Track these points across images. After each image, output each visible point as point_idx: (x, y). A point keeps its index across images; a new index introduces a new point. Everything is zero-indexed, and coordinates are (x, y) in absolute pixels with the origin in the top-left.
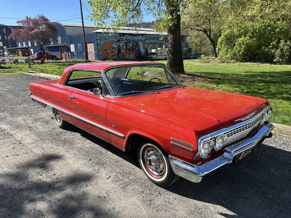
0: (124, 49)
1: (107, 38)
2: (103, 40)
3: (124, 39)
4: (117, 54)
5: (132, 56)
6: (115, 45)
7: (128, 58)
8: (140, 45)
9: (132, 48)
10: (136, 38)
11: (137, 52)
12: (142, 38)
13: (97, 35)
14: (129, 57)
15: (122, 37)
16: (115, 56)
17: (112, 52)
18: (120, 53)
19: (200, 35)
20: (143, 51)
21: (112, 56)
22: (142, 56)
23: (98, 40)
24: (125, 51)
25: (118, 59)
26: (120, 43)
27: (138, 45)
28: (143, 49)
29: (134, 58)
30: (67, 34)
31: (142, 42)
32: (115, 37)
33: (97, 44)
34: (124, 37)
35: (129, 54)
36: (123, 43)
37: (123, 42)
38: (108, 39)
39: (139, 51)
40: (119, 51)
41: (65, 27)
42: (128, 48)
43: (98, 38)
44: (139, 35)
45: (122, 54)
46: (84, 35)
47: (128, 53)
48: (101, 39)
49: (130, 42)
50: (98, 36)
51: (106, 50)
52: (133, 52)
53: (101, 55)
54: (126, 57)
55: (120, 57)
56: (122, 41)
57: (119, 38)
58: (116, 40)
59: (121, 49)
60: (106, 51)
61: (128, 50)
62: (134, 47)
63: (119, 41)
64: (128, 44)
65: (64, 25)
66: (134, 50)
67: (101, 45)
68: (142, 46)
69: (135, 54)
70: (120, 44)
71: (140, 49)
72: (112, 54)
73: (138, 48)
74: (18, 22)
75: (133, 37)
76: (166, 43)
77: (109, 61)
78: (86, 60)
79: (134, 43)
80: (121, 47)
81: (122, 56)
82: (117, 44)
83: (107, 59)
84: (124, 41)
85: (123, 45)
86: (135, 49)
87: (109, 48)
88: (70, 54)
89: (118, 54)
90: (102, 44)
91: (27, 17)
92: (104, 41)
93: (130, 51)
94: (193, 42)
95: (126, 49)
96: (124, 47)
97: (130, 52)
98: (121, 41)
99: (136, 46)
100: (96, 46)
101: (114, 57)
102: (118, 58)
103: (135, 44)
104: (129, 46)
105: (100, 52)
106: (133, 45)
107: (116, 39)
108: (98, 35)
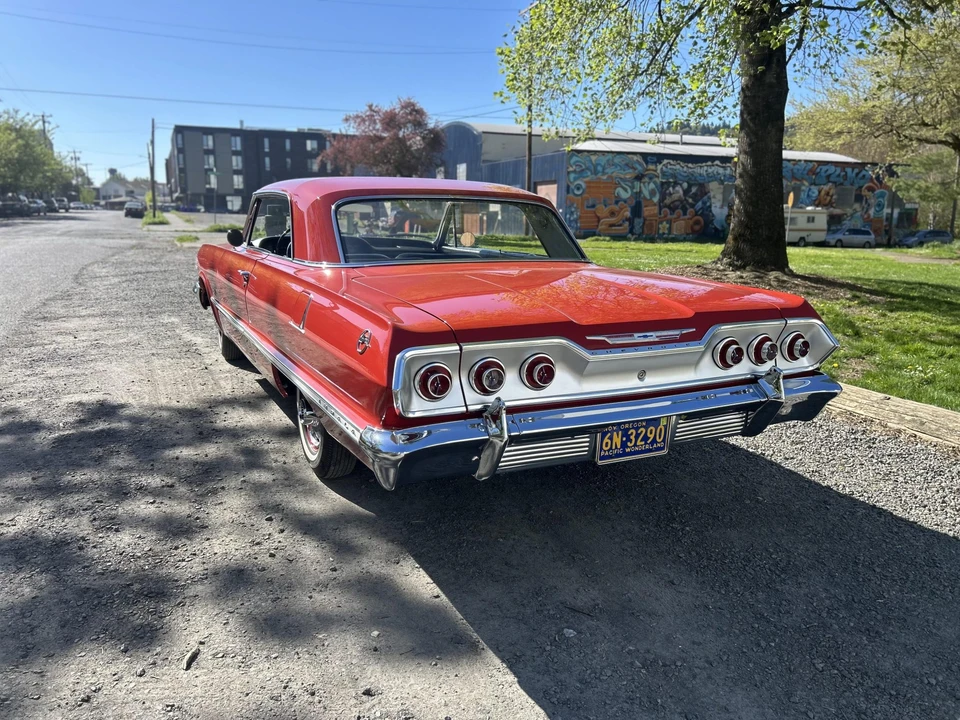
0: (655, 205)
1: (600, 168)
2: (589, 173)
3: (659, 171)
4: (628, 219)
5: (679, 226)
6: (626, 190)
7: (664, 234)
8: (712, 194)
9: (682, 202)
10: (702, 170)
11: (702, 215)
12: (721, 171)
13: (571, 157)
14: (670, 229)
15: (651, 167)
16: (620, 225)
17: (612, 214)
18: (639, 216)
19: (945, 161)
20: (718, 211)
21: (612, 225)
22: (716, 229)
23: (572, 176)
24: (656, 210)
25: (630, 235)
26: (644, 183)
27: (703, 191)
28: (722, 207)
29: (688, 234)
30: (483, 158)
31: (722, 182)
32: (627, 165)
33: (568, 187)
34: (659, 167)
35: (670, 222)
36: (652, 186)
37: (655, 183)
38: (604, 173)
39: (706, 211)
40: (637, 210)
41: (483, 135)
42: (668, 201)
43: (571, 169)
44: (712, 158)
45: (645, 220)
46: (530, 159)
47: (665, 216)
48: (583, 170)
49: (676, 184)
50: (572, 161)
51: (593, 206)
52: (685, 214)
53: (576, 221)
54: (659, 229)
55: (637, 229)
56: (651, 179)
57: (640, 168)
58: (629, 174)
59: (643, 204)
60: (593, 209)
61: (669, 207)
62: (690, 200)
63: (639, 178)
64: (671, 189)
65: (480, 130)
66: (690, 210)
67: (578, 189)
68: (720, 197)
69: (691, 222)
70: (643, 189)
71: (710, 207)
72: (612, 220)
73: (704, 203)
74: (347, 120)
75: (690, 165)
76: (813, 187)
77: (597, 240)
78: (527, 234)
79: (690, 186)
80: (645, 198)
81: (642, 227)
82: (632, 188)
83: (594, 234)
84: (656, 179)
85: (652, 193)
86: (693, 206)
87: (605, 201)
88: (485, 218)
89: (631, 221)
90: (584, 185)
91: (370, 107)
92: (590, 176)
93: (672, 209)
94: (912, 186)
95: (661, 205)
96: (656, 199)
97: (675, 216)
98: (646, 179)
99: (696, 198)
100: (564, 192)
101: (616, 230)
102: (631, 231)
103: (694, 190)
104: (670, 194)
105: (572, 213)
106: (686, 192)
107: (631, 171)
108: (574, 159)
